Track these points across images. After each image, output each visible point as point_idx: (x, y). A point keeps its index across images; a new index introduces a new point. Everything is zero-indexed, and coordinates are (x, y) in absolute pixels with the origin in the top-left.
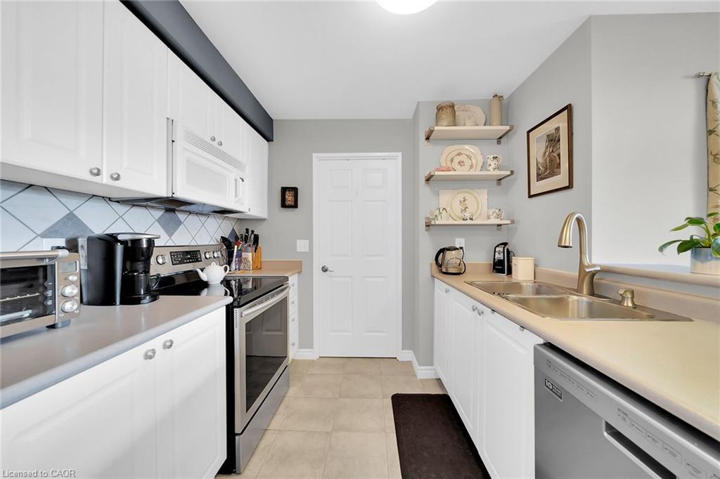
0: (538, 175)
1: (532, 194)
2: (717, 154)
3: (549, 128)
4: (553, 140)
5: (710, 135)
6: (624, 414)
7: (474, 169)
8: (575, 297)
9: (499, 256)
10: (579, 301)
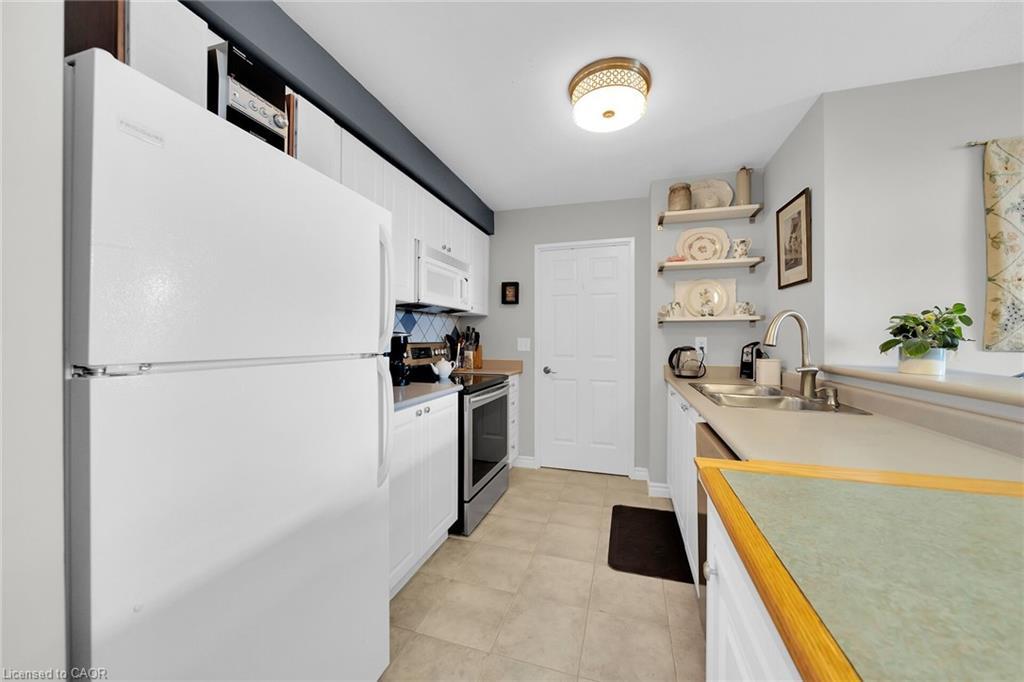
0: (787, 264)
1: (782, 284)
2: (995, 237)
3: (793, 210)
4: (797, 226)
5: (988, 214)
7: (718, 255)
9: (747, 358)
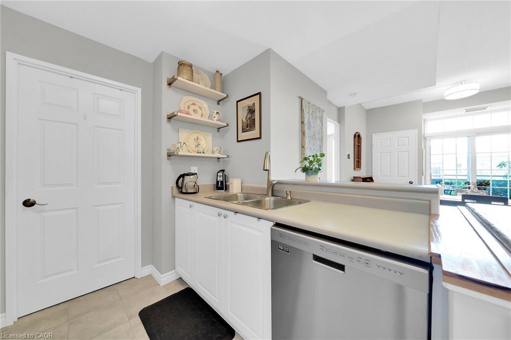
0: (243, 129)
1: (239, 140)
2: (304, 132)
3: (248, 102)
4: (251, 111)
6: (322, 247)
7: (204, 117)
8: (268, 198)
9: (220, 179)
10: (269, 200)
